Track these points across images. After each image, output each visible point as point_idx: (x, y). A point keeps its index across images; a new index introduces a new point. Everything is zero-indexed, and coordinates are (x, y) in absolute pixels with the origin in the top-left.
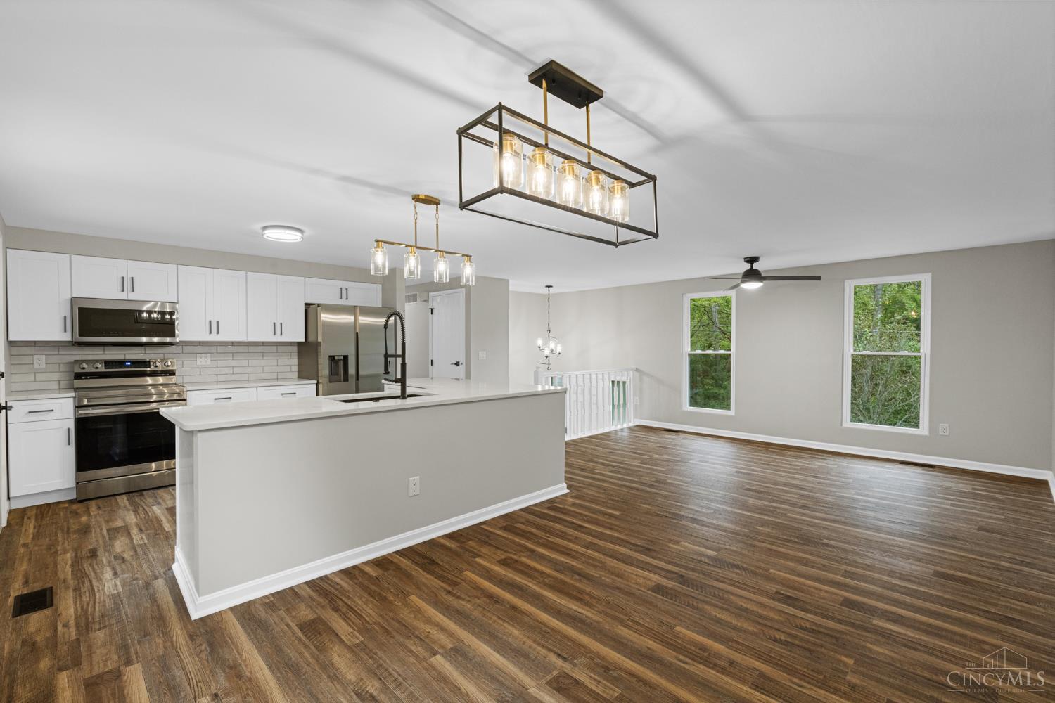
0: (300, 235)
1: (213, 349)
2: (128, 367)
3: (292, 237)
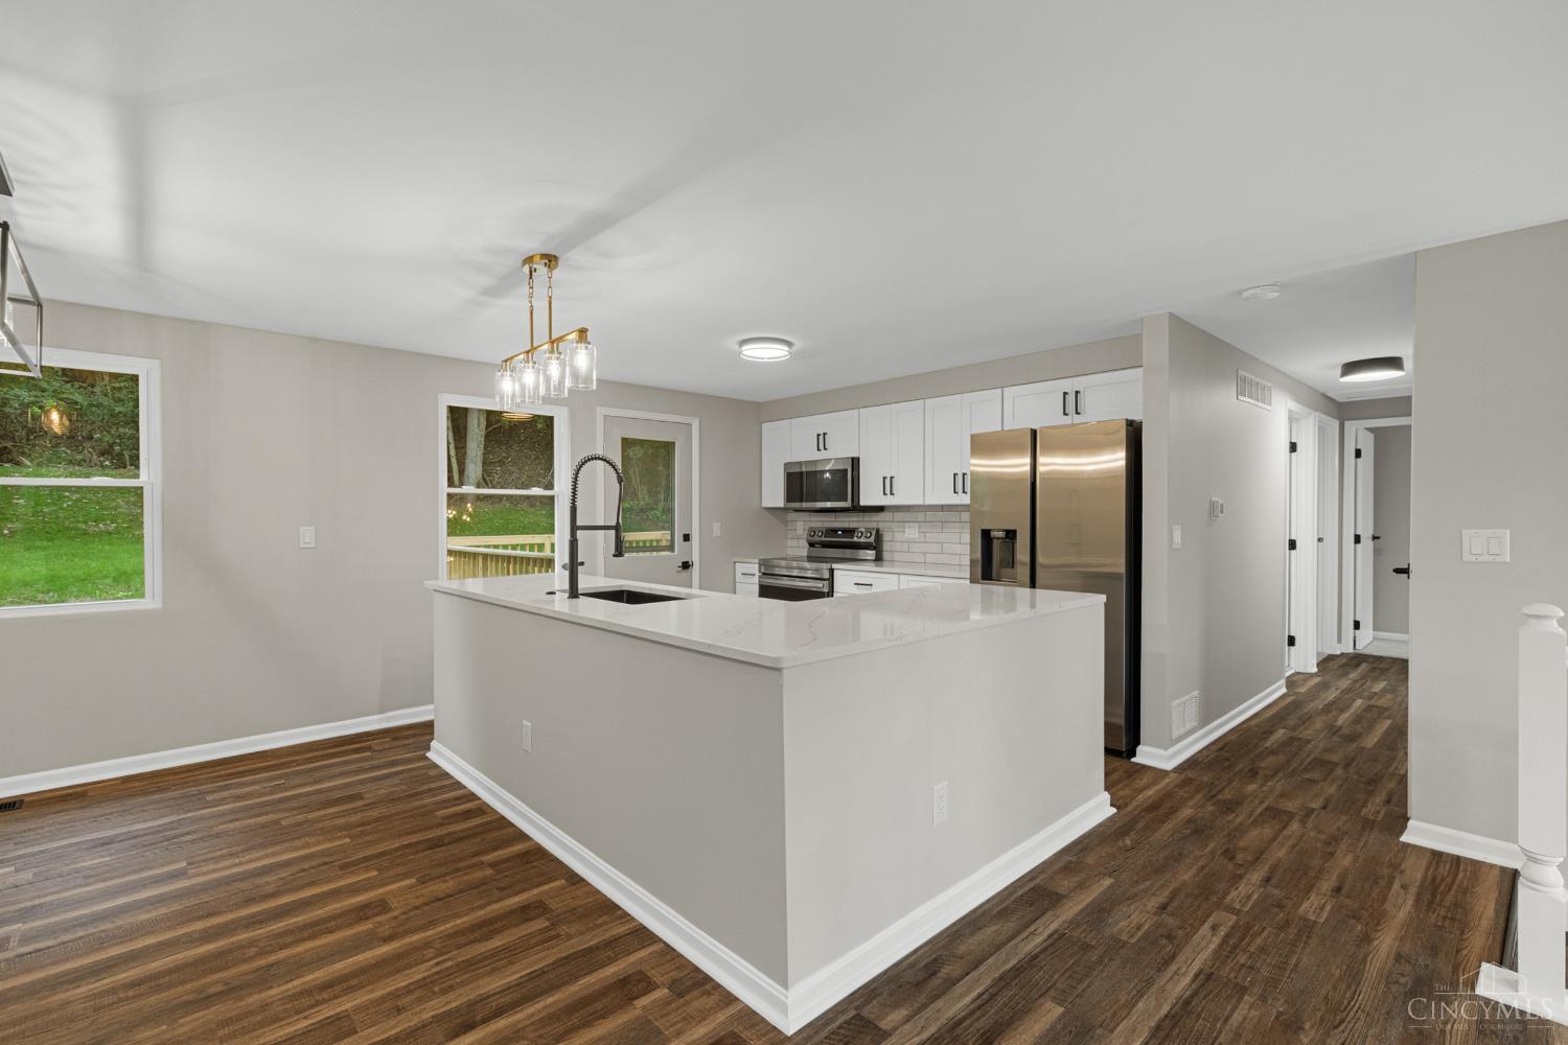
0: (786, 348)
1: (920, 516)
2: (839, 536)
3: (773, 353)
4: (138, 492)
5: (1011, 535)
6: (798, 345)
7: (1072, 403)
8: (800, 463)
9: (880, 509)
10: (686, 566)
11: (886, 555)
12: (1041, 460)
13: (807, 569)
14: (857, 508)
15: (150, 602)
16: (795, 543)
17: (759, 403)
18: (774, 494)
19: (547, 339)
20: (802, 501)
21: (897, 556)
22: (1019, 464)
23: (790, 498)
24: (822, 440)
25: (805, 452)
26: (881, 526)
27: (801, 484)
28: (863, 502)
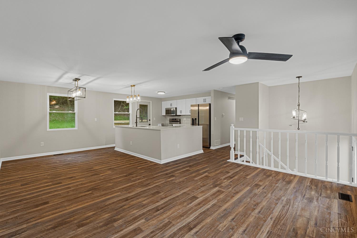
0: (164, 93)
1: (186, 116)
2: (174, 120)
4: (75, 113)
5: (196, 119)
6: (166, 92)
7: (205, 100)
8: (168, 108)
9: (180, 116)
10: (150, 125)
11: (181, 123)
12: (199, 108)
13: (168, 125)
14: (176, 115)
15: (76, 128)
16: (167, 121)
17: (161, 98)
18: (164, 113)
19: (134, 95)
20: (169, 114)
21: (183, 123)
22: (197, 108)
23: (166, 114)
24: (171, 105)
25: (169, 107)
26: (180, 118)
27: (168, 112)
28: (177, 114)
